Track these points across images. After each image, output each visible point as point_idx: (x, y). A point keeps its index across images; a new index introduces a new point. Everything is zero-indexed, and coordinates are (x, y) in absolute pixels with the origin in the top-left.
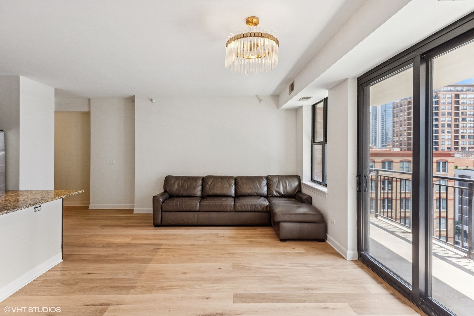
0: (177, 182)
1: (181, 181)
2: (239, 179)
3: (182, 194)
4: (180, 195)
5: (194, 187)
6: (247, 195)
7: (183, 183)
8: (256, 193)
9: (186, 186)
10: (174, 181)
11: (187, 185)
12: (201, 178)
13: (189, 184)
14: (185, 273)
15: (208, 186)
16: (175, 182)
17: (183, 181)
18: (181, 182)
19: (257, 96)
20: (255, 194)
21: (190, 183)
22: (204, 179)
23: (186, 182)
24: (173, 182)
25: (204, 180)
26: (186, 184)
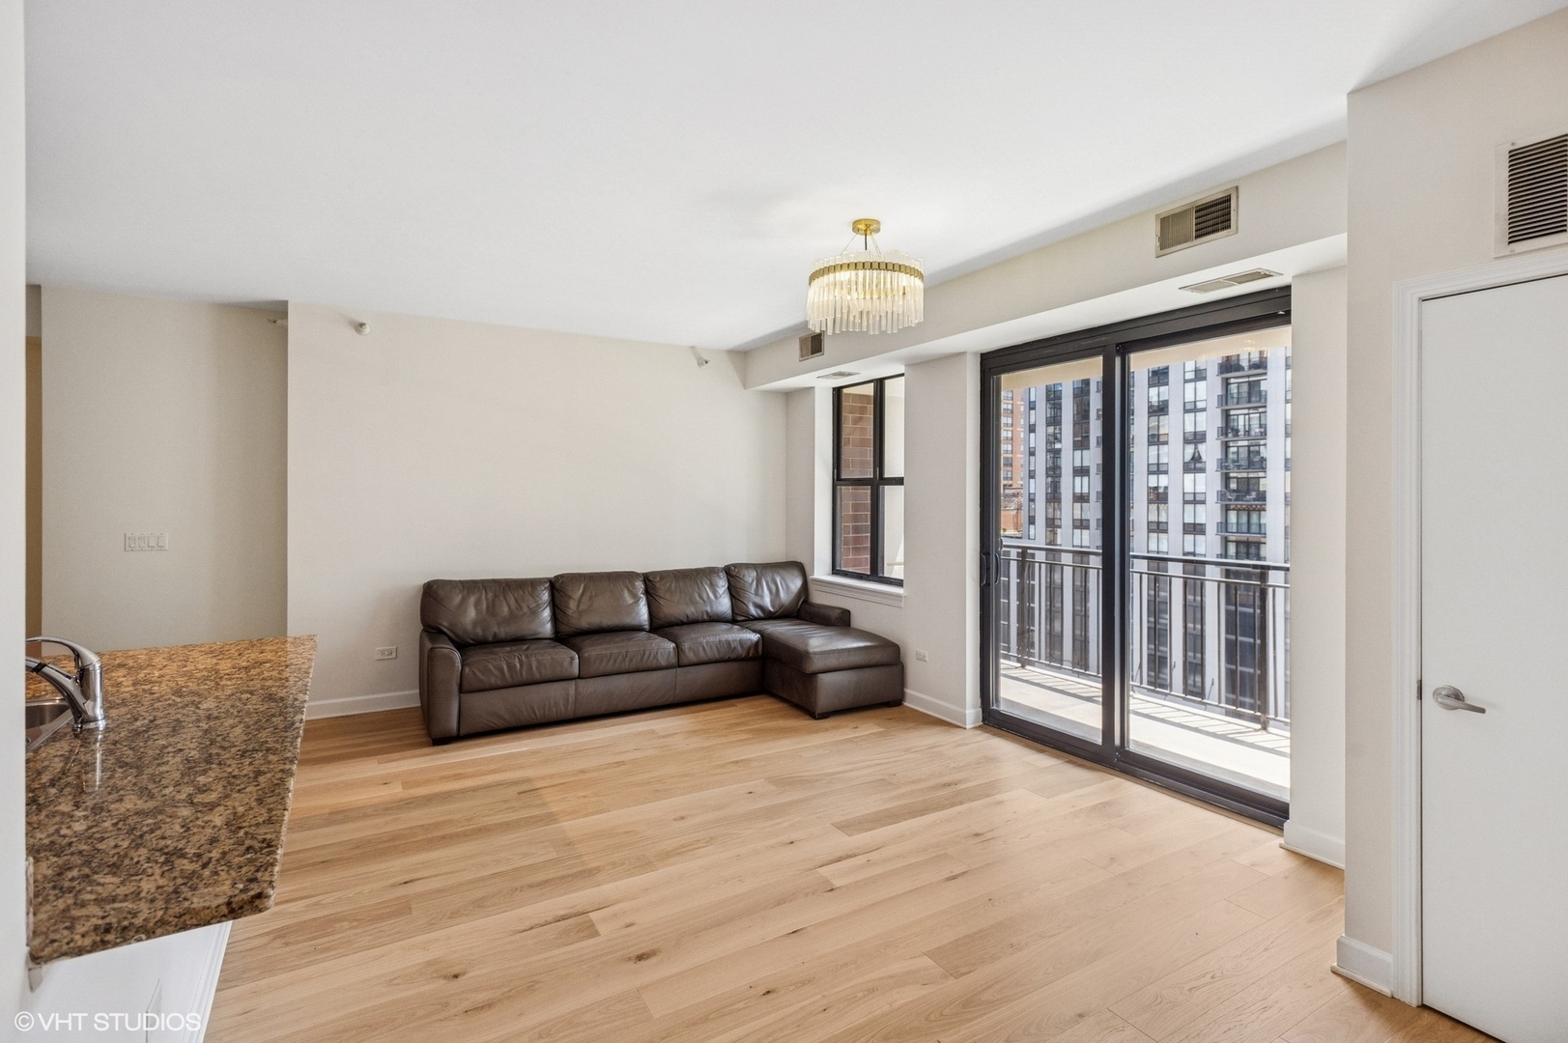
0: (472, 600)
1: (486, 596)
2: (658, 579)
3: (495, 635)
4: (491, 639)
5: (531, 609)
6: (685, 620)
7: (493, 601)
8: (707, 612)
9: (506, 609)
10: (460, 596)
11: (509, 606)
12: (546, 582)
13: (512, 601)
14: (682, 818)
15: (573, 605)
16: (464, 600)
17: (490, 595)
18: (487, 599)
19: (692, 348)
20: (705, 617)
21: (516, 600)
22: (557, 585)
23: (502, 598)
24: (458, 599)
25: (558, 587)
26: (505, 604)
